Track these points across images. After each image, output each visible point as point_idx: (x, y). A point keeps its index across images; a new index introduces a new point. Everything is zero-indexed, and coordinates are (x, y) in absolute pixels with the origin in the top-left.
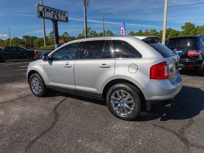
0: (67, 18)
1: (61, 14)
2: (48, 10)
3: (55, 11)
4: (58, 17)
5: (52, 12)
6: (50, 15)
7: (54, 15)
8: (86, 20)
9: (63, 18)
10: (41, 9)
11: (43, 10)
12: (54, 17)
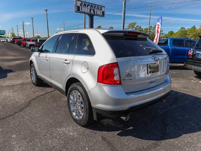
0: (103, 13)
1: (98, 9)
2: (85, 5)
3: (92, 6)
4: (94, 11)
5: (89, 7)
6: (87, 10)
7: (90, 10)
8: (124, 14)
9: (99, 12)
10: (79, 3)
11: (81, 5)
12: (90, 11)
